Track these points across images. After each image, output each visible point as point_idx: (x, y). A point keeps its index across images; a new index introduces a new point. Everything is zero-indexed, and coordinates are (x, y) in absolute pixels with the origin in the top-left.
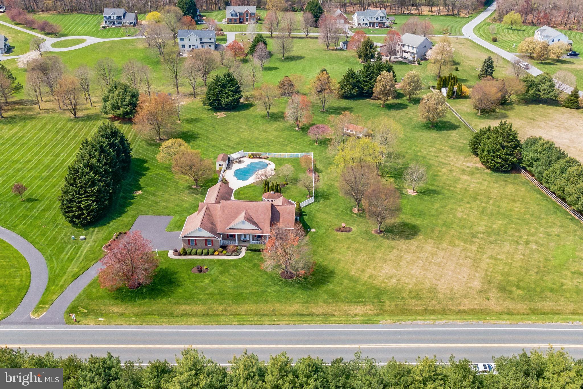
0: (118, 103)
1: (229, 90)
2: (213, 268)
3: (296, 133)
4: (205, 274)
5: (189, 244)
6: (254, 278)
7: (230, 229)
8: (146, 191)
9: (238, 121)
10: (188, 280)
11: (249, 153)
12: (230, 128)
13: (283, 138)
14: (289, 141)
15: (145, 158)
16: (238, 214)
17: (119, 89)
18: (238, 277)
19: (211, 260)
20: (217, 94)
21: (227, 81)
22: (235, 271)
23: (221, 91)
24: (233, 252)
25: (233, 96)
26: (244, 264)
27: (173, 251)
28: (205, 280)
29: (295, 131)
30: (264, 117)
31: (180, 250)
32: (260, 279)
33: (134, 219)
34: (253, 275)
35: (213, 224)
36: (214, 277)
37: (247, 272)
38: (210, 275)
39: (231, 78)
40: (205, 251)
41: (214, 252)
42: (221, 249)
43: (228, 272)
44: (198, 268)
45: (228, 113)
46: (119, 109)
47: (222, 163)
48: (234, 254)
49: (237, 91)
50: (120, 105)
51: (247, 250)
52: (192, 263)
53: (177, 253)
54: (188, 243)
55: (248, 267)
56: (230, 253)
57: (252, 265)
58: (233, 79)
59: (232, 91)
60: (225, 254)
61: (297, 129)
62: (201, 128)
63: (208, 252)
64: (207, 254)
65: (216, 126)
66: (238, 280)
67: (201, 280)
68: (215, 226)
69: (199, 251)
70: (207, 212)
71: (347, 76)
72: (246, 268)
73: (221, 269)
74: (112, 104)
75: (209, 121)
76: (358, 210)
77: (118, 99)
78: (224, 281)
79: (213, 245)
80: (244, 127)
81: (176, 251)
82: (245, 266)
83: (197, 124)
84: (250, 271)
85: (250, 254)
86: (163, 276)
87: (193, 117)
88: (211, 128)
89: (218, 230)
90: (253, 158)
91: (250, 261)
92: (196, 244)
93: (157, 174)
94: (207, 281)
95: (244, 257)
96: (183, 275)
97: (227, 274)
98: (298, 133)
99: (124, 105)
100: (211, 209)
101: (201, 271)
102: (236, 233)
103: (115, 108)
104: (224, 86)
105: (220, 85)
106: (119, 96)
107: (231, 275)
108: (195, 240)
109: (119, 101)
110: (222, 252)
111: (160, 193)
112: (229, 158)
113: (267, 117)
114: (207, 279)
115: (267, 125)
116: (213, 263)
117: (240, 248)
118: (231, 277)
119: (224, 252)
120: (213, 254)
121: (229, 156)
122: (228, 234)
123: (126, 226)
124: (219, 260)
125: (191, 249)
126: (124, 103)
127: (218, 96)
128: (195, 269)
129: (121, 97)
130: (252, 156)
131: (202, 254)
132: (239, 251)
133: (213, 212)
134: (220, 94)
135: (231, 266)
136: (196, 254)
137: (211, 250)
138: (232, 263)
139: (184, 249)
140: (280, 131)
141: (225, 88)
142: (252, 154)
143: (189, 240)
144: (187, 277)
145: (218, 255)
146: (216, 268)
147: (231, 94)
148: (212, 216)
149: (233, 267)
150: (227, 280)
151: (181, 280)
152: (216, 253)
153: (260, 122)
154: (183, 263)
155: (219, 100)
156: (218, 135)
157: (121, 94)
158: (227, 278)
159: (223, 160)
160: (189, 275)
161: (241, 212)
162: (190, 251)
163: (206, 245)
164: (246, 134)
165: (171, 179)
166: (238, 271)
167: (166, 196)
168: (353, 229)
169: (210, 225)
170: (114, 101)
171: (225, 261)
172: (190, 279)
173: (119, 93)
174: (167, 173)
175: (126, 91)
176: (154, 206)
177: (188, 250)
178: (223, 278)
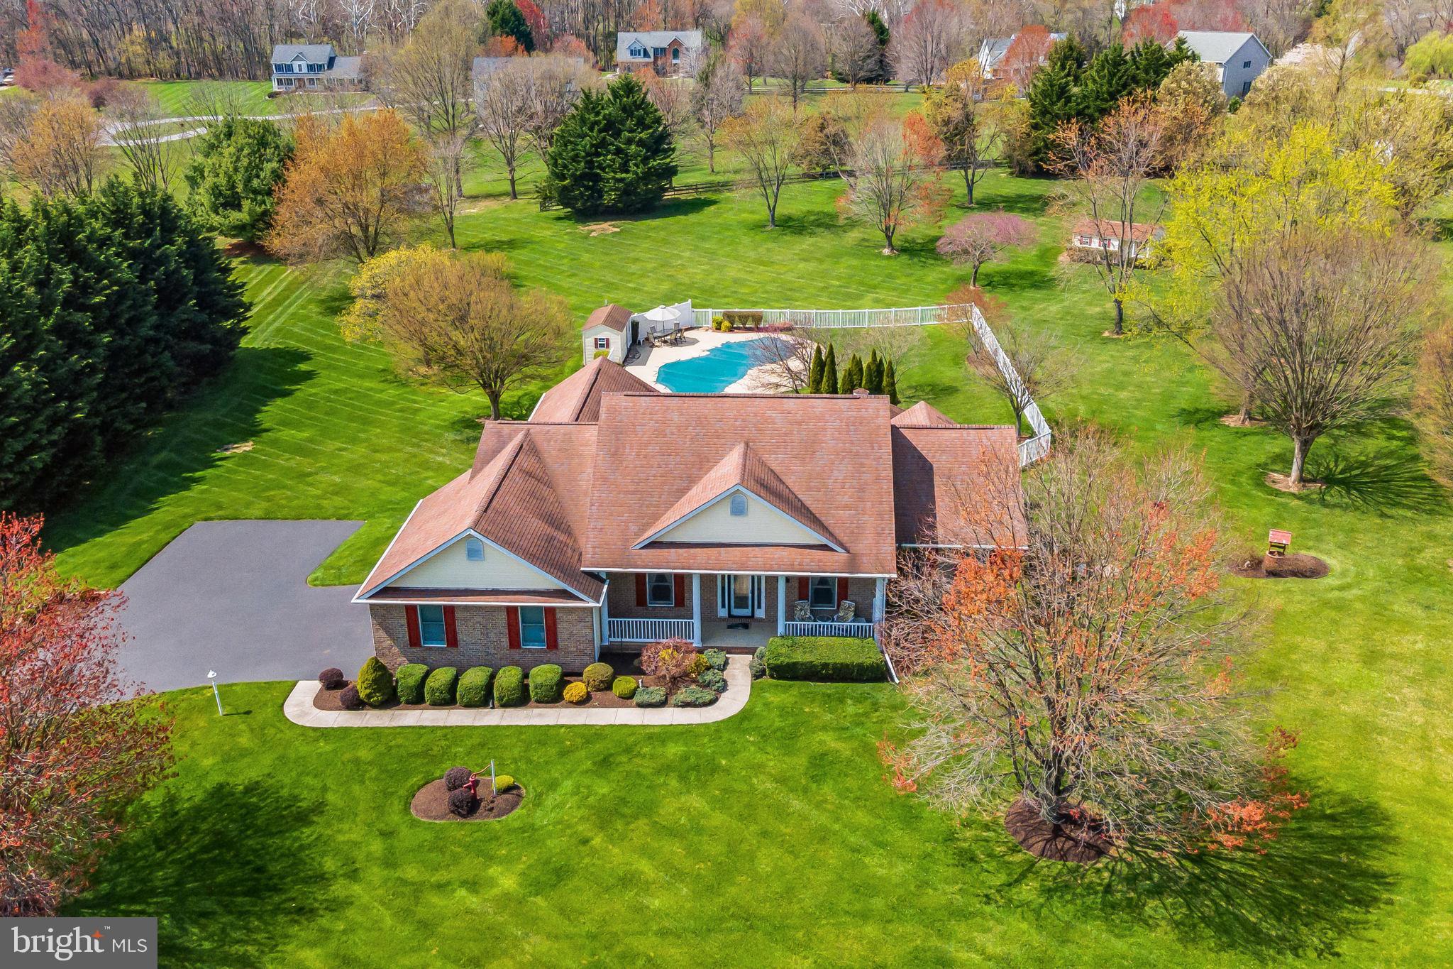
0: (233, 187)
1: (632, 140)
2: (553, 786)
3: (884, 263)
4: (494, 824)
5: (414, 641)
6: (833, 856)
7: (654, 545)
8: (275, 443)
9: (665, 242)
10: (375, 873)
11: (711, 314)
12: (636, 260)
13: (839, 278)
14: (861, 283)
15: (304, 347)
16: (703, 463)
17: (240, 139)
18: (715, 849)
19: (544, 735)
20: (588, 154)
21: (624, 109)
22: (696, 801)
23: (603, 144)
24: (676, 682)
25: (645, 160)
26: (751, 754)
27: (317, 685)
28: (494, 871)
29: (880, 256)
30: (758, 227)
31: (358, 678)
32: (876, 865)
33: (164, 537)
34: (823, 836)
35: (556, 521)
36: (556, 845)
37: (781, 812)
38: (530, 835)
39: (637, 97)
40: (508, 677)
41: (562, 683)
42: (604, 670)
43: (647, 809)
44: (453, 785)
45: (628, 224)
46: (238, 207)
47: (606, 333)
48: (683, 694)
49: (659, 144)
50: (240, 188)
51: (758, 675)
52: (426, 753)
53: (338, 693)
54: (404, 633)
55: (782, 780)
56: (658, 693)
57: (800, 762)
58: (642, 105)
59: (641, 143)
60: (627, 698)
61: (886, 251)
62: (528, 263)
63: (525, 688)
64: (521, 698)
65: (586, 257)
66: (724, 873)
67: (469, 866)
68: (568, 532)
69: (474, 677)
70: (526, 461)
71: (1045, 94)
72: (765, 784)
73: (603, 788)
74: (216, 191)
75: (560, 246)
76: (1302, 480)
77: (236, 170)
78: (628, 880)
79: (553, 643)
80: (687, 254)
81: (334, 681)
82: (758, 768)
83: (516, 253)
84: (796, 804)
85: (783, 695)
86: (220, 841)
87: (505, 238)
88: (565, 261)
89: (587, 557)
90: (731, 330)
91: (788, 740)
92: (453, 642)
93: (336, 392)
94: (507, 881)
95: (744, 716)
96: (349, 833)
97: (642, 823)
98: (892, 262)
99: (255, 192)
100: (550, 452)
101: (468, 806)
102: (696, 566)
103: (225, 206)
104: (611, 126)
105: (597, 123)
106: (238, 159)
107: (673, 832)
108: (450, 610)
109: (239, 177)
110: (607, 686)
111: (331, 446)
112: (635, 326)
113: (769, 228)
114: (508, 861)
115: (770, 245)
116: (552, 751)
117: (718, 660)
118: (674, 849)
119: (625, 683)
120: (554, 697)
121: (635, 316)
122: (640, 577)
123: (113, 567)
124: (592, 734)
125: (420, 669)
126: (255, 183)
127: (590, 164)
128: (434, 796)
129: (245, 162)
130: (726, 324)
131: (485, 698)
132: (709, 676)
133: (556, 467)
134: (598, 155)
135: (666, 769)
136: (448, 699)
137: (544, 674)
138: (674, 750)
139: (378, 667)
140: (821, 261)
141: (617, 134)
142: (729, 316)
143: (411, 610)
144: (377, 846)
145: (584, 702)
146: (568, 785)
147: (635, 156)
148: (549, 485)
149: (683, 778)
150: (645, 867)
151: (330, 864)
152: (576, 689)
153: (746, 240)
154: (364, 754)
155: (597, 178)
156: (591, 279)
157: (246, 151)
158: (645, 851)
159: (614, 321)
160: (387, 834)
161: (718, 458)
162: (412, 681)
163: (514, 643)
164: (697, 272)
165: (393, 403)
166: (719, 803)
167: (358, 452)
168: (1333, 562)
169: (536, 525)
170: (222, 180)
171: (629, 741)
172: (389, 862)
173: (240, 150)
174: (381, 386)
175: (263, 143)
176: (285, 487)
177: (406, 672)
178: (618, 857)
